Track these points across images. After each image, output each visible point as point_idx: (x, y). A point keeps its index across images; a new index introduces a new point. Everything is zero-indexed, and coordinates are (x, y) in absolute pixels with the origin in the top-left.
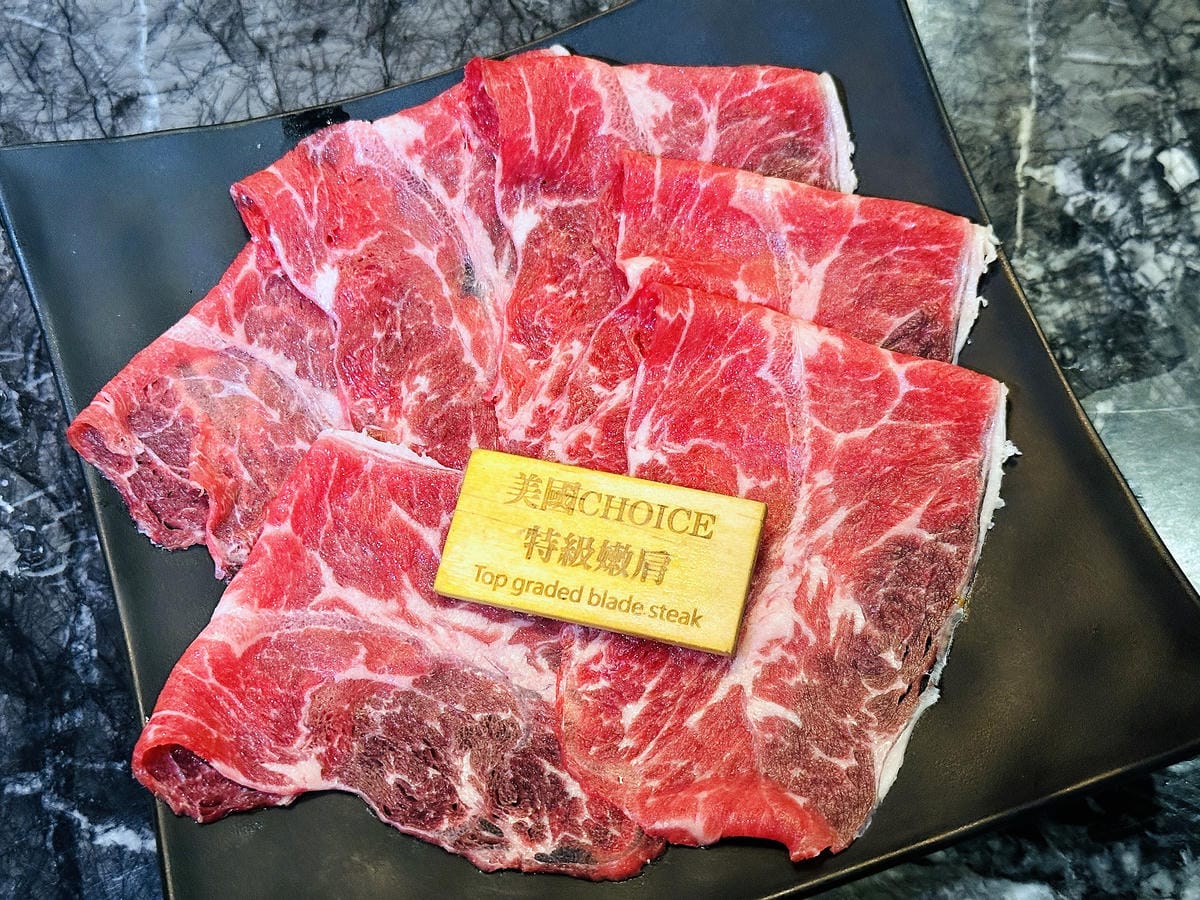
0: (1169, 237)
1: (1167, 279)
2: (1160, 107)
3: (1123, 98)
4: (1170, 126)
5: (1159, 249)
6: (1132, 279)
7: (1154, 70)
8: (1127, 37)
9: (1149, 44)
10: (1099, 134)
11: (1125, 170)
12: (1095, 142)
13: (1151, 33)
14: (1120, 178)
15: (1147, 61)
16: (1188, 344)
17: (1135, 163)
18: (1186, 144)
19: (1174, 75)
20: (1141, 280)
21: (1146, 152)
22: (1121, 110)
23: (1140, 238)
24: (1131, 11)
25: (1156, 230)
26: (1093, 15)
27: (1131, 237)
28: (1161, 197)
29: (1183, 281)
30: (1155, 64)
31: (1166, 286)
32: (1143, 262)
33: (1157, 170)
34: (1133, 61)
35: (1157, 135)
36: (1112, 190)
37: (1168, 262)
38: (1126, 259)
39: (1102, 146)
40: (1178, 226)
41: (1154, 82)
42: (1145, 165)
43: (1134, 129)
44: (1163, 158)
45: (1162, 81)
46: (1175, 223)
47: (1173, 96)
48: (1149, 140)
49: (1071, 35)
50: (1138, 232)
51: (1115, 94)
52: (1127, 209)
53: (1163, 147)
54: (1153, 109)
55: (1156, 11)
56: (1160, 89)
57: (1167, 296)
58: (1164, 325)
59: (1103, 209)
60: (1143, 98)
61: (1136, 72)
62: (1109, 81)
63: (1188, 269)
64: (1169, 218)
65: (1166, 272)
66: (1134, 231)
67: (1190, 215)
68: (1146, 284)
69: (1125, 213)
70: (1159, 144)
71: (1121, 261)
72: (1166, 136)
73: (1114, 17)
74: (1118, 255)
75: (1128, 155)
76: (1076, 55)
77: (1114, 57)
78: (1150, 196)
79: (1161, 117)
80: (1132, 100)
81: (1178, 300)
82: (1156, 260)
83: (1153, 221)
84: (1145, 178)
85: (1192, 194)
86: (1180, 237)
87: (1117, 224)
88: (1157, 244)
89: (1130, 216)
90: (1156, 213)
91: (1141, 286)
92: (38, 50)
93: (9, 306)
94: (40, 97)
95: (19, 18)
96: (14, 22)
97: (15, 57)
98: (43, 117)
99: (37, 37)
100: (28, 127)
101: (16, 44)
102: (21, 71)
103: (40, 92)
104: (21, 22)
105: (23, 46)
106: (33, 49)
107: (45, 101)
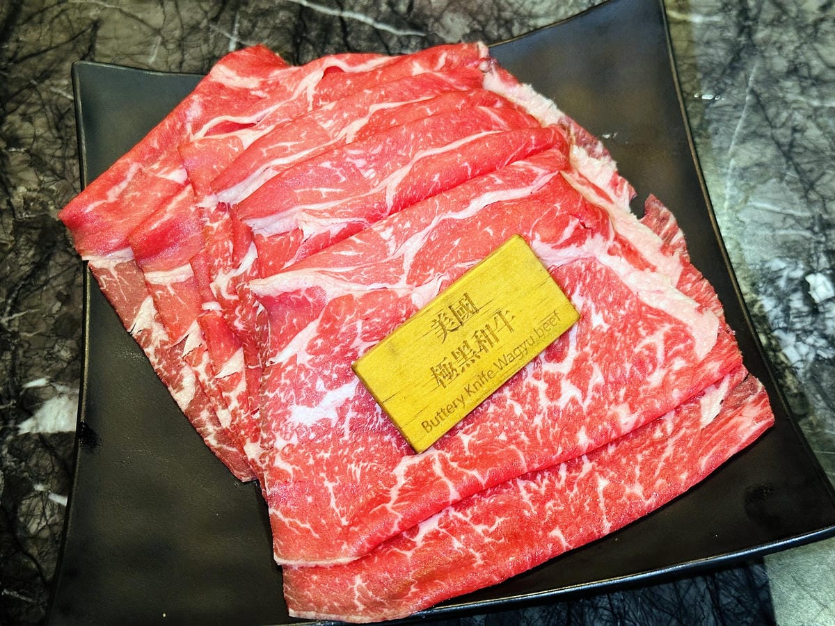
0: (807, 332)
1: (802, 360)
2: (812, 245)
3: (786, 236)
4: (818, 258)
5: (798, 339)
6: (776, 357)
7: (812, 221)
8: (796, 197)
9: (810, 203)
10: (766, 257)
11: (782, 283)
12: (764, 262)
13: (813, 196)
14: (777, 288)
15: (808, 214)
16: (811, 407)
17: (790, 280)
18: (828, 272)
19: (826, 226)
20: (782, 358)
21: (798, 274)
22: (785, 243)
23: (785, 330)
24: (801, 181)
25: (798, 326)
26: (774, 180)
27: (780, 328)
28: (805, 304)
29: (813, 364)
30: (813, 217)
31: (800, 365)
32: (786, 346)
33: (804, 286)
34: (798, 213)
35: (808, 263)
36: (771, 295)
37: (804, 349)
38: (774, 342)
39: (767, 265)
40: (814, 325)
41: (810, 229)
42: (796, 282)
43: (792, 257)
44: (810, 279)
45: (816, 229)
46: (812, 323)
47: (823, 239)
48: (801, 266)
49: (756, 191)
50: (785, 325)
51: (782, 232)
52: (779, 308)
53: (812, 271)
54: (807, 246)
55: (818, 183)
56: (815, 233)
57: (800, 372)
58: (795, 391)
59: (762, 306)
60: (801, 239)
61: (799, 221)
62: (778, 224)
63: (818, 355)
64: (809, 320)
65: (801, 355)
66: (782, 325)
67: (824, 319)
68: (786, 362)
69: (778, 311)
70: (809, 269)
71: (771, 344)
72: (815, 265)
73: (789, 183)
74: (769, 339)
75: (785, 273)
76: (758, 205)
77: (784, 209)
78: (797, 302)
79: (812, 252)
80: (793, 238)
81: (808, 375)
82: (795, 347)
83: (796, 320)
84: (795, 291)
85: (828, 306)
86: (815, 333)
87: (771, 318)
88: (797, 335)
89: (780, 314)
90: (799, 315)
91: (782, 362)
92: (67, 112)
93: (4, 267)
94: (60, 141)
95: (60, 91)
96: (56, 93)
97: (50, 114)
98: (58, 153)
99: (68, 105)
100: (47, 159)
101: (53, 107)
102: (52, 124)
103: (61, 138)
104: (60, 94)
105: (57, 109)
106: (63, 111)
107: (63, 143)
